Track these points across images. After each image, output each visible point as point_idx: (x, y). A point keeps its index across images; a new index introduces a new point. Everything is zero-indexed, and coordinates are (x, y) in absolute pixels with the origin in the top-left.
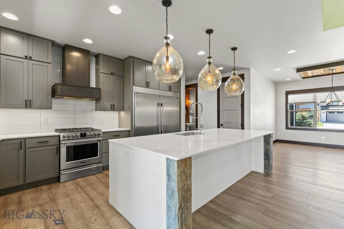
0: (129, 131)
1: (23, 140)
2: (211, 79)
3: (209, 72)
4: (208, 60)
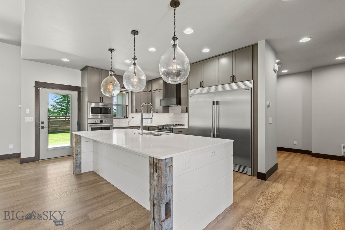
0: (187, 129)
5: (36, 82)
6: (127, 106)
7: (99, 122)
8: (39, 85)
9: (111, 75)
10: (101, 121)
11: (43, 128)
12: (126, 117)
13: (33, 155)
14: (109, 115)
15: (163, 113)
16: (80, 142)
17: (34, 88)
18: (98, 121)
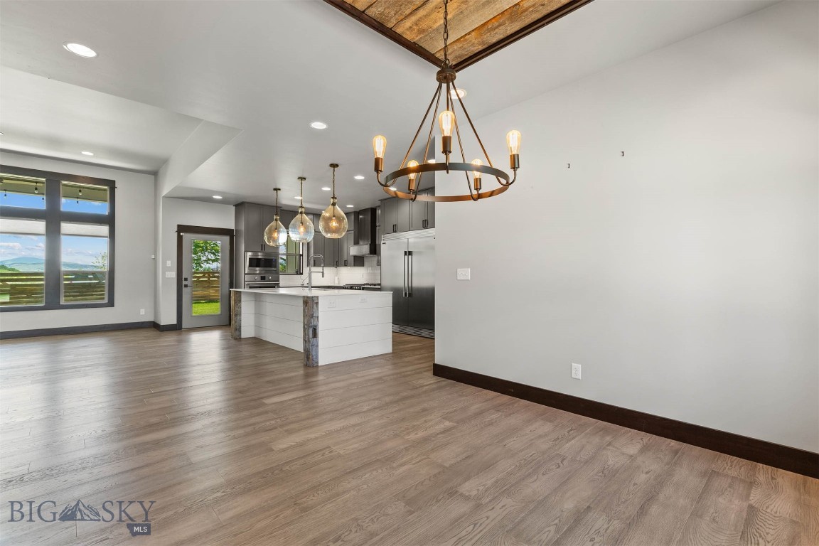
5: (179, 226)
6: (301, 255)
7: (259, 279)
8: (182, 229)
9: (276, 220)
10: (263, 278)
11: (186, 286)
12: (299, 273)
13: (174, 322)
14: (274, 269)
15: (354, 266)
16: (240, 301)
17: (176, 234)
18: (257, 278)
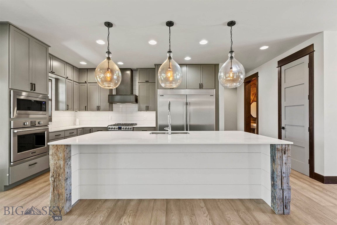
0: (155, 127)
1: (91, 129)
2: (172, 75)
3: (170, 68)
4: (168, 55)
